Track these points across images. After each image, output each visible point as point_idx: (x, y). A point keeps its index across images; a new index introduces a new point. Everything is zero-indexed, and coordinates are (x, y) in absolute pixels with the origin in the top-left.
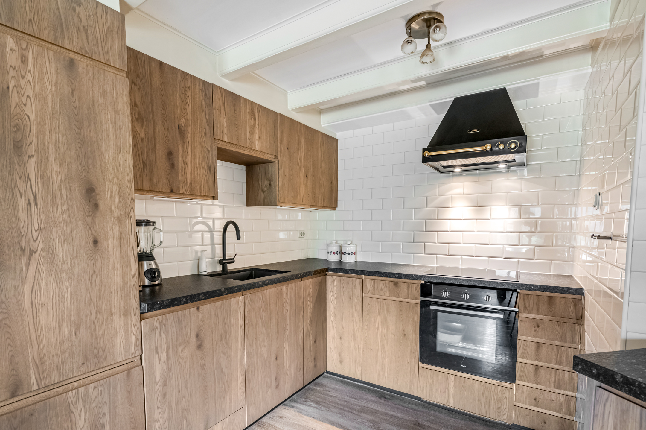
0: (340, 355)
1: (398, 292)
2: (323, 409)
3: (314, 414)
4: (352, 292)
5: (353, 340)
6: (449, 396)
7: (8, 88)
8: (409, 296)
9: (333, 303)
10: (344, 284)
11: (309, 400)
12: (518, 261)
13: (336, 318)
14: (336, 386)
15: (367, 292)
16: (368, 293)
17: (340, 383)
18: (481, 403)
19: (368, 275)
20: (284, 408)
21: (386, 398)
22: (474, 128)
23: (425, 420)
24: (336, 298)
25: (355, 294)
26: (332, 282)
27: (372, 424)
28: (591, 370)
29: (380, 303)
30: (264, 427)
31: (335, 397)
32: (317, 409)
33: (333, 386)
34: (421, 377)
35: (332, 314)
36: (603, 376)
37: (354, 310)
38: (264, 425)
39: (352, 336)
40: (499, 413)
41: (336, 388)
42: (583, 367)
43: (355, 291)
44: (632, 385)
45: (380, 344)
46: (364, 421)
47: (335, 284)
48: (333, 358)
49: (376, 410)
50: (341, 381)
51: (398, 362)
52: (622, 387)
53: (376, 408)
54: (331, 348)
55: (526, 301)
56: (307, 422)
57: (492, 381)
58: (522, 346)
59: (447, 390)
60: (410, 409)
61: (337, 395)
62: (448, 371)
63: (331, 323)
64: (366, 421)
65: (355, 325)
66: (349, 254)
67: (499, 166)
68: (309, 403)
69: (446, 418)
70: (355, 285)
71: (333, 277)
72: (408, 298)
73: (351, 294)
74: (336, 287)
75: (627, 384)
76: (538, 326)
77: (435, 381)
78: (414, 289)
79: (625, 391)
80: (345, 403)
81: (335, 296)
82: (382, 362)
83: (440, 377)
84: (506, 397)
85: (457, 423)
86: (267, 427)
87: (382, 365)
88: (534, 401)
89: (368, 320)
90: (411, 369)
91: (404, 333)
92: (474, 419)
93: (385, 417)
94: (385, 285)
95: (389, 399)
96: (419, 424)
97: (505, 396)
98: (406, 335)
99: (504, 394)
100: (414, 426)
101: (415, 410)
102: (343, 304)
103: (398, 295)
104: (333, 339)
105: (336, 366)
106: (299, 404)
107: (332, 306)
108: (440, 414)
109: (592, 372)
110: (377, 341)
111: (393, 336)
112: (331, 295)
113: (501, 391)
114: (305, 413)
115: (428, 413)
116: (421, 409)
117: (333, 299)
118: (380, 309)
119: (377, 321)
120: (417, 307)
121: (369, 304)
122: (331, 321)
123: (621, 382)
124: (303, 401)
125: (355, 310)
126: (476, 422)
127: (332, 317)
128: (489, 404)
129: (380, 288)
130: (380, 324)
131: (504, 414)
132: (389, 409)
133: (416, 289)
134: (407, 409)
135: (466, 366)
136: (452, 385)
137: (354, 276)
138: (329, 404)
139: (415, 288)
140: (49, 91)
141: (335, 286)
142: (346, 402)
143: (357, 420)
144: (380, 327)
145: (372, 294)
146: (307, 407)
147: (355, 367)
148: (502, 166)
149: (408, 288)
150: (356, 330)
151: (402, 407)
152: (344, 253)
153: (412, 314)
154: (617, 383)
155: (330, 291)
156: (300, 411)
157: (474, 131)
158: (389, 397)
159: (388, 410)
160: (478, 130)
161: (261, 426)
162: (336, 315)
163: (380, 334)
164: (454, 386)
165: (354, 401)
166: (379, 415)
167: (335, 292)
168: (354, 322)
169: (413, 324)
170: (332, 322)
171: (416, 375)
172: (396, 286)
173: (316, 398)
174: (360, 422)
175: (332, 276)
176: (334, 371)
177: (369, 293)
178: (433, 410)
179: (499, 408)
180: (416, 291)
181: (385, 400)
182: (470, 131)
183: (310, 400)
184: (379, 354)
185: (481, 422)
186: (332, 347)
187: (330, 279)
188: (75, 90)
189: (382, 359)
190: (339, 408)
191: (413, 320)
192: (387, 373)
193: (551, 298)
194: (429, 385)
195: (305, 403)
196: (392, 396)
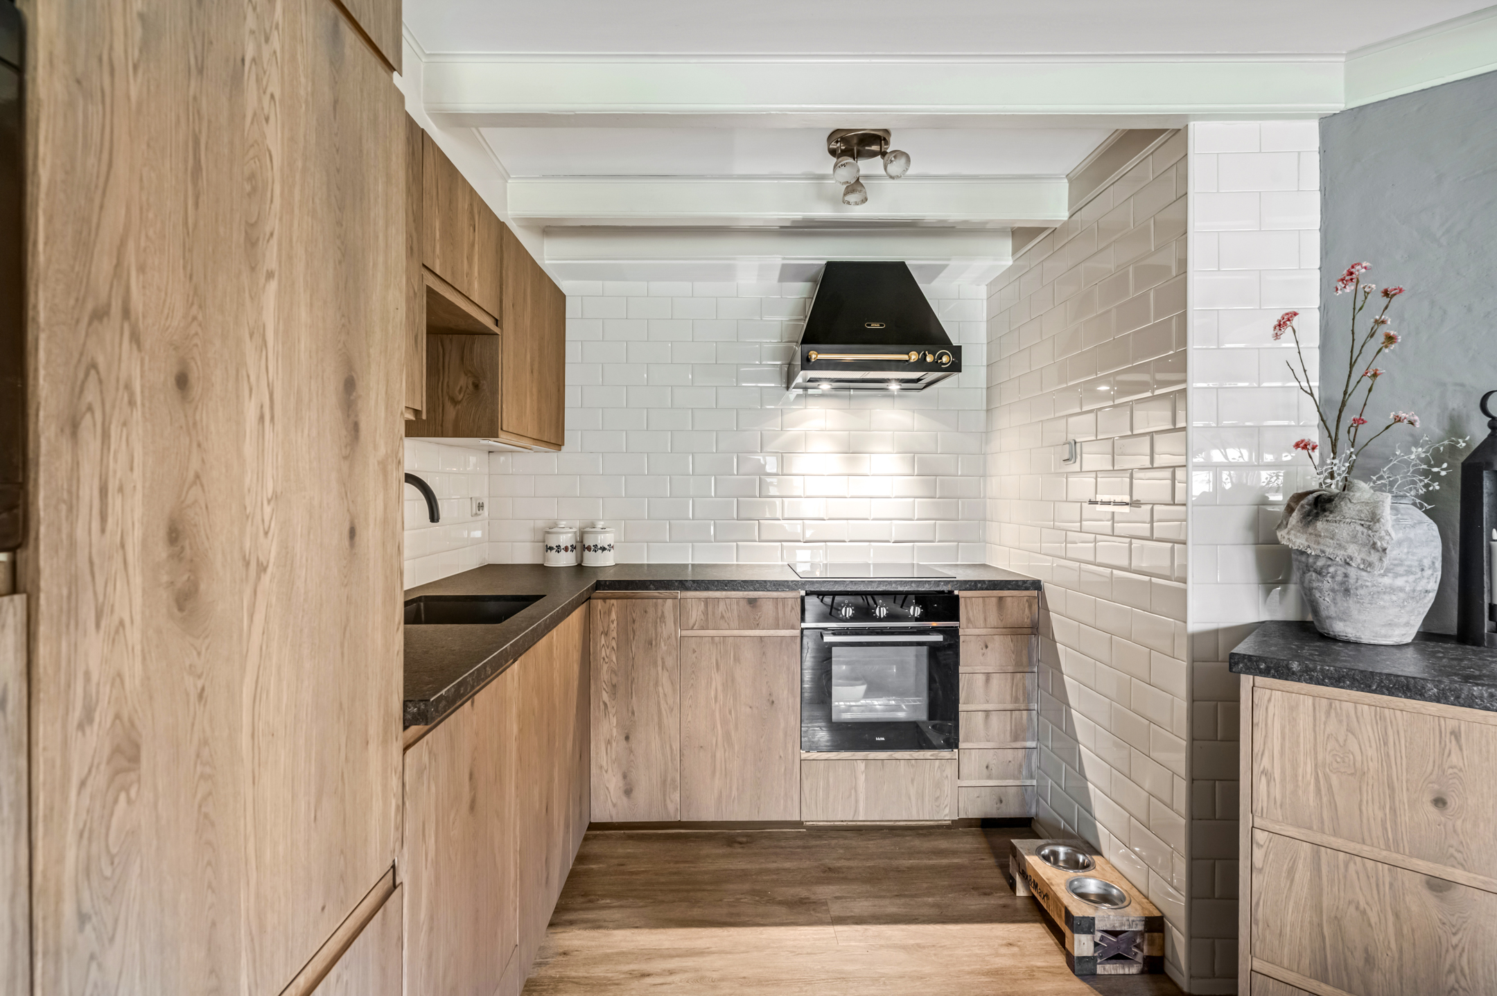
0: (625, 777)
1: (757, 618)
2: (641, 904)
3: (631, 920)
4: (656, 630)
5: (657, 737)
6: (857, 801)
7: (243, 60)
8: (778, 624)
9: (607, 660)
10: (634, 615)
11: (595, 895)
12: (913, 546)
13: (615, 694)
14: (629, 850)
15: (691, 626)
16: (693, 627)
17: (631, 842)
18: (910, 799)
19: (696, 590)
20: (554, 933)
21: (741, 843)
22: (875, 321)
23: (834, 859)
24: (615, 648)
25: (662, 632)
26: (605, 613)
27: (757, 898)
28: (1258, 665)
29: (719, 645)
30: (545, 990)
31: (645, 871)
32: (629, 907)
33: (621, 851)
34: (807, 779)
35: (605, 686)
36: (1275, 669)
37: (660, 668)
38: (541, 985)
39: (657, 728)
40: (938, 807)
41: (629, 853)
42: (1246, 664)
43: (661, 627)
44: (1313, 671)
45: (720, 732)
46: (738, 897)
47: (614, 616)
48: (607, 788)
49: (743, 870)
50: (630, 837)
51: (760, 760)
52: (1301, 676)
53: (739, 867)
54: (601, 767)
55: (969, 608)
56: (632, 941)
57: (924, 755)
58: (966, 684)
59: (853, 791)
60: (796, 848)
61: (646, 866)
62: (854, 755)
63: (602, 706)
64: (743, 896)
65: (662, 702)
66: (603, 549)
67: (890, 387)
68: (602, 902)
69: (860, 843)
70: (663, 612)
71: (608, 601)
72: (777, 627)
73: (654, 635)
74: (615, 623)
75: (1306, 672)
76: (987, 647)
77: (831, 780)
78: (788, 609)
79: (1304, 681)
80: (675, 878)
81: (614, 644)
82: (726, 768)
83: (840, 770)
84: (947, 777)
85: (881, 847)
86: (551, 987)
87: (726, 775)
88: (985, 769)
89: (692, 685)
90: (785, 770)
91: (771, 700)
92: (898, 832)
93: (768, 877)
94: (729, 608)
95: (747, 842)
96: (829, 868)
97: (945, 775)
98: (775, 702)
99: (944, 771)
100: (825, 875)
101: (804, 847)
102: (633, 659)
103: (758, 624)
104: (609, 742)
105: (614, 805)
106: (581, 912)
107: (605, 667)
108: (846, 842)
109: (1259, 668)
110: (714, 727)
111: (748, 709)
112: (603, 642)
113: (939, 767)
114: (611, 925)
115: (829, 845)
116: (813, 842)
117: (608, 651)
118: (719, 659)
119: (714, 686)
120: (796, 643)
121: (694, 651)
122: (601, 703)
123: (1300, 671)
124: (583, 903)
125: (663, 669)
126: (904, 836)
127: (604, 692)
128: (923, 796)
129: (720, 615)
130: (720, 688)
131: (945, 807)
132: (763, 861)
133: (793, 608)
134: (791, 850)
135: (883, 739)
136: (862, 778)
137: (657, 594)
138: (645, 890)
139: (790, 606)
140: (302, 92)
141: (613, 622)
142: (675, 873)
143: (726, 900)
144: (720, 696)
145: (702, 628)
146: (605, 912)
147: (664, 795)
148: (894, 387)
149: (777, 608)
150: (664, 713)
151: (782, 850)
152: (593, 548)
153: (786, 659)
154: (1294, 673)
155: (599, 633)
156: (596, 925)
157: (875, 326)
158: (744, 840)
159: (762, 863)
160: (881, 325)
161: (534, 991)
162: (614, 686)
163: (720, 710)
164: (866, 779)
165: (689, 867)
166: (754, 877)
167: (614, 634)
168: (661, 695)
169: (788, 678)
170: (605, 704)
171: (796, 778)
172: (753, 607)
173: (607, 887)
174: (733, 902)
175: (604, 599)
176: (611, 817)
177: (695, 628)
178: (831, 837)
179: (937, 798)
180: (793, 611)
181: (743, 847)
182: (870, 325)
183: (598, 895)
184: (719, 754)
185: (909, 832)
186: (604, 764)
187: (599, 607)
188: (338, 100)
189: (725, 761)
190: (672, 891)
191: (788, 669)
192: (738, 789)
193: (1001, 599)
194: (821, 793)
195: (591, 905)
196: (747, 835)
